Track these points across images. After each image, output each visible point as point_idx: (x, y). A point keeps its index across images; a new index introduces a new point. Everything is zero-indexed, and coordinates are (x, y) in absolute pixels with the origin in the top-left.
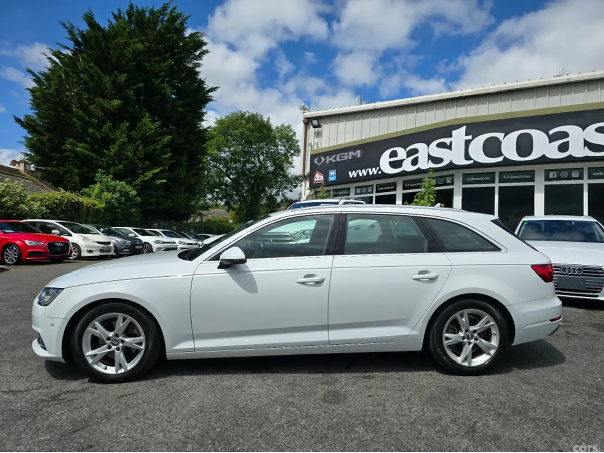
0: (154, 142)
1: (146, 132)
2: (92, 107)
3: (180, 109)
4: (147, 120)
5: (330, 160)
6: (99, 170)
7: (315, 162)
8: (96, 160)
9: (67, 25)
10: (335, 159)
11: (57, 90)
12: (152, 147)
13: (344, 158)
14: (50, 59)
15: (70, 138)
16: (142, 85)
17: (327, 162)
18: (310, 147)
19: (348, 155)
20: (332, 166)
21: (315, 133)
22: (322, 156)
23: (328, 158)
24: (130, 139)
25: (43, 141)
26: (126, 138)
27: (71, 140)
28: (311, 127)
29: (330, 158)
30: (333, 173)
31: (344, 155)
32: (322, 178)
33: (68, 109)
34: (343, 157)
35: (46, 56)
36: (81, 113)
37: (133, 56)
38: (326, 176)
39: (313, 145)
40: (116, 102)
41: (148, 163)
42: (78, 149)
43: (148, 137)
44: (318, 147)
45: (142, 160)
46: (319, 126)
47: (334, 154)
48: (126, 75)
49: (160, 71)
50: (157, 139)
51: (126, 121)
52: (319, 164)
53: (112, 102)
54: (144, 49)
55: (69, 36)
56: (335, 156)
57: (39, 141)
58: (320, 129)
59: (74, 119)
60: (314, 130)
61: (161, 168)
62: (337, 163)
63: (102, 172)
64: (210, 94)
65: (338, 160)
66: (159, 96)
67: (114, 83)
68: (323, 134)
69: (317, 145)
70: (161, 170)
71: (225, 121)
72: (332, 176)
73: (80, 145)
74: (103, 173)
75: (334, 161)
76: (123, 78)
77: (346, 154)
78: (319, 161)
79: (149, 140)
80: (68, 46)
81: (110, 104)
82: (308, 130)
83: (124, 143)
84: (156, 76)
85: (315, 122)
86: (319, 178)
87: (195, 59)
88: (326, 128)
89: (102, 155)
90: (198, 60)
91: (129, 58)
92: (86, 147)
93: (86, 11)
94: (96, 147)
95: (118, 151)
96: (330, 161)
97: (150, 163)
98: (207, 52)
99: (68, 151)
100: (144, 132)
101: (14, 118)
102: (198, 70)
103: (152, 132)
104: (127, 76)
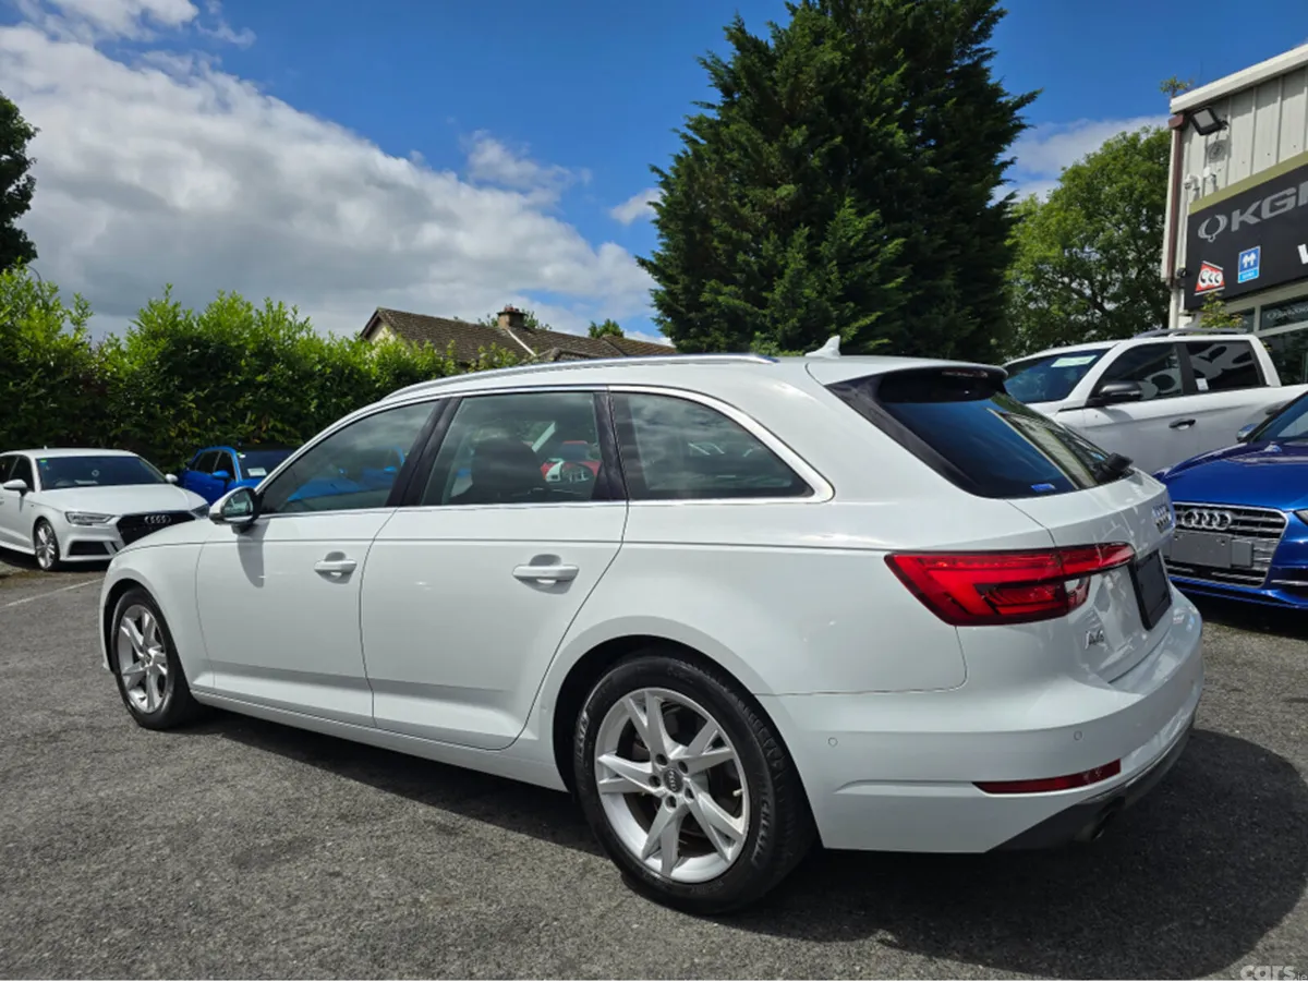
0: (863, 259)
1: (849, 239)
2: (746, 211)
3: (931, 170)
4: (846, 212)
5: (1242, 218)
6: (757, 334)
7: (1202, 233)
8: (750, 315)
9: (709, 61)
10: (1257, 213)
11: (686, 194)
12: (860, 269)
13: (1284, 206)
14: (684, 136)
15: (709, 280)
16: (838, 139)
17: (1235, 227)
18: (1192, 193)
19: (1297, 194)
20: (1248, 236)
21: (1206, 148)
22: (1221, 214)
23: (1236, 214)
24: (814, 260)
25: (675, 294)
26: (803, 262)
27: (713, 282)
28: (1196, 135)
29: (1242, 214)
30: (1249, 258)
31: (1285, 197)
32: (1220, 278)
33: (706, 227)
34: (1278, 204)
35: (678, 132)
36: (725, 228)
37: (818, 82)
38: (1230, 273)
39: (1200, 185)
40: (787, 190)
41: (852, 305)
42: (721, 299)
43: (853, 250)
44: (1216, 188)
45: (837, 301)
46: (1219, 125)
47: (1254, 201)
48: (804, 127)
49: (884, 94)
50: (872, 249)
51: (802, 225)
52: (1211, 239)
53: (777, 192)
54: (843, 59)
55: (712, 82)
56: (1258, 203)
57: (670, 293)
58: (1222, 135)
59: (715, 243)
60: (1206, 140)
61: (879, 313)
62: (1264, 224)
63: (763, 336)
64: (1018, 113)
65: (1266, 214)
66: (880, 153)
67: (785, 150)
68: (1233, 148)
69: (1215, 182)
70: (879, 318)
71: (1083, 168)
72: (1249, 267)
73: (726, 289)
74: (765, 339)
75: (1253, 220)
76: (798, 136)
77: (1292, 190)
78: (1213, 227)
79: (855, 255)
80: (711, 102)
81: (775, 195)
82: (1186, 145)
83: (799, 272)
84: (872, 112)
85: (1204, 119)
86: (1211, 278)
87: (972, 43)
88: (1240, 126)
89: (762, 303)
90: (979, 43)
91: (811, 90)
92: (736, 293)
93: (730, 23)
94: (752, 288)
95: (788, 290)
96: (1242, 223)
97: (856, 305)
98: (1001, 14)
99: (709, 305)
100: (844, 240)
101: (636, 260)
102: (986, 65)
103: (860, 236)
104: (807, 129)
